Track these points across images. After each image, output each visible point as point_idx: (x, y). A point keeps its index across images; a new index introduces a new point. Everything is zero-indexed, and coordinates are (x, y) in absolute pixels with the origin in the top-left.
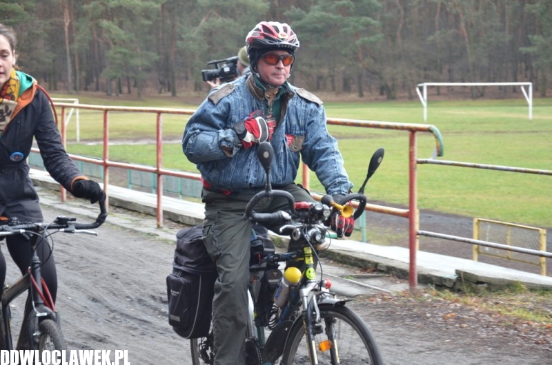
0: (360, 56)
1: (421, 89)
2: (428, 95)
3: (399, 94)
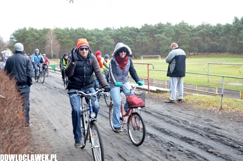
1: (141, 57)
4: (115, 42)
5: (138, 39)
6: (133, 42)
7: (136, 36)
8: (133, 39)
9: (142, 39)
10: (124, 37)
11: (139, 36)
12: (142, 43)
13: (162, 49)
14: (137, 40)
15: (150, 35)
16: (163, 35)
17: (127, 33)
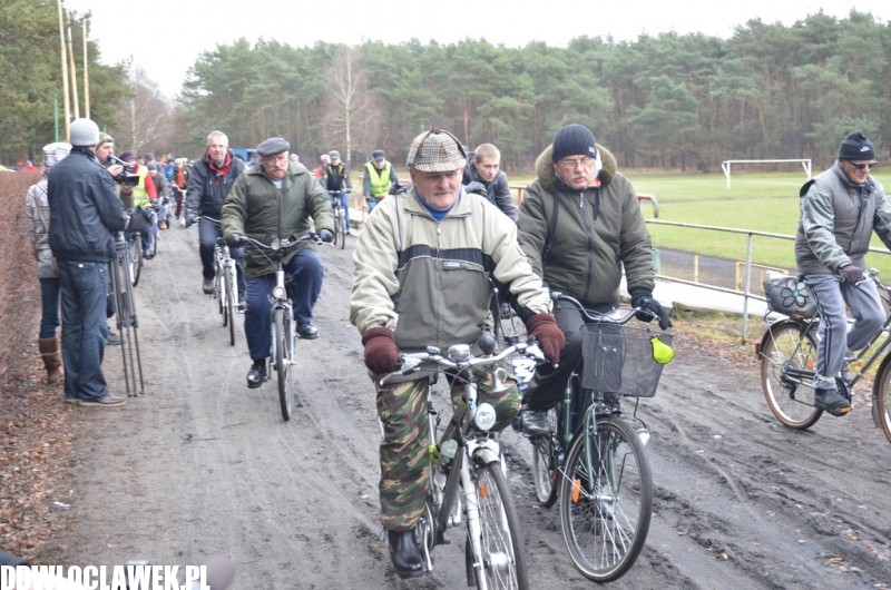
0: (683, 141)
1: (726, 165)
2: (731, 170)
3: (712, 169)
4: (616, 99)
5: (718, 85)
6: (694, 100)
7: (707, 73)
8: (695, 87)
9: (734, 85)
10: (654, 78)
11: (720, 75)
12: (735, 104)
13: (824, 133)
14: (713, 89)
15: (772, 71)
16: (830, 69)
17: (671, 62)
